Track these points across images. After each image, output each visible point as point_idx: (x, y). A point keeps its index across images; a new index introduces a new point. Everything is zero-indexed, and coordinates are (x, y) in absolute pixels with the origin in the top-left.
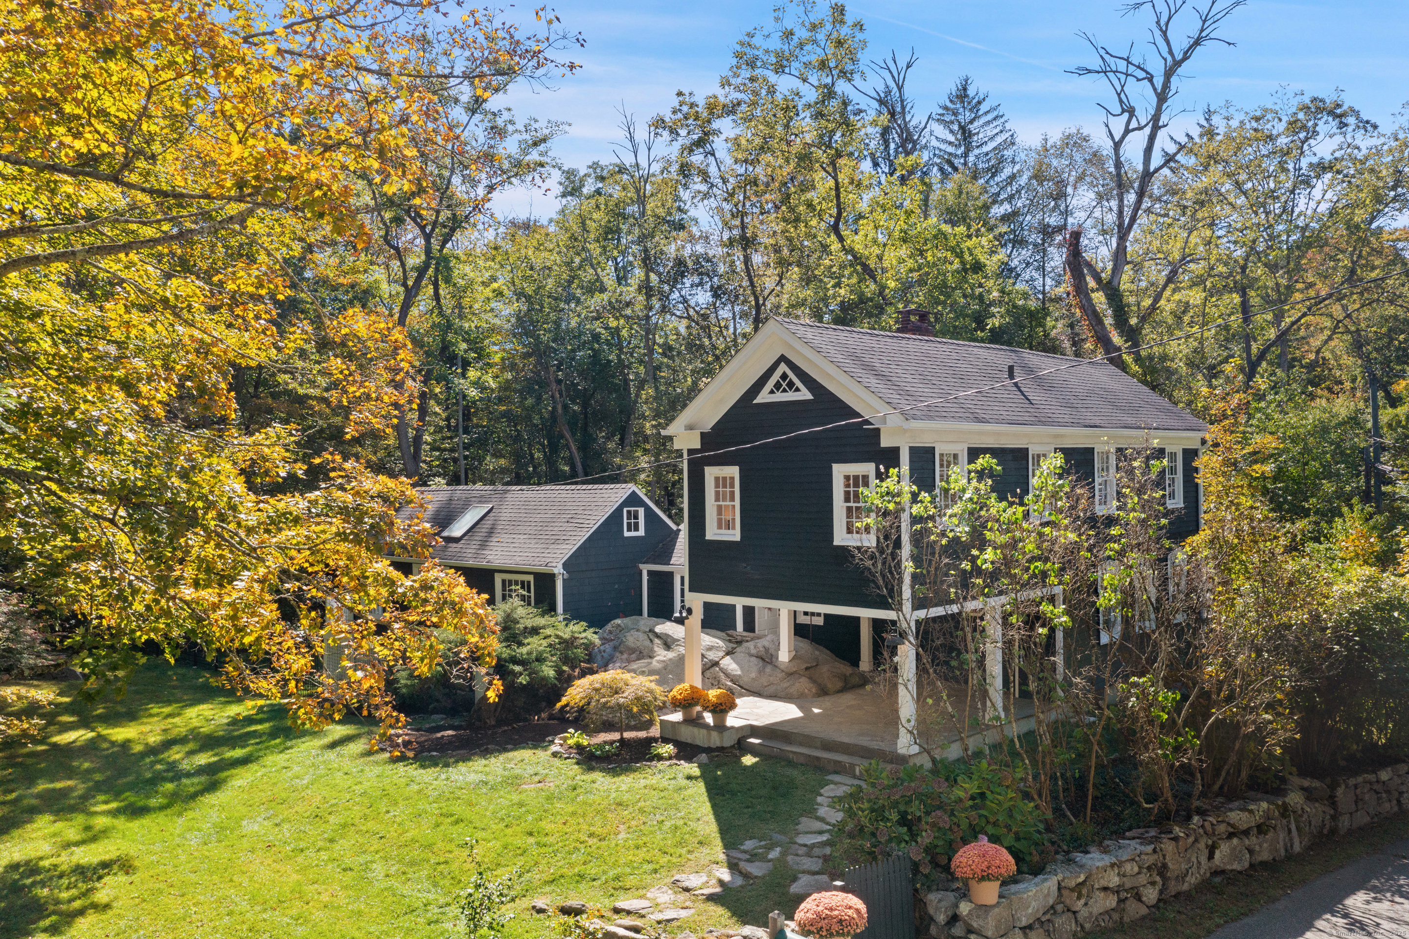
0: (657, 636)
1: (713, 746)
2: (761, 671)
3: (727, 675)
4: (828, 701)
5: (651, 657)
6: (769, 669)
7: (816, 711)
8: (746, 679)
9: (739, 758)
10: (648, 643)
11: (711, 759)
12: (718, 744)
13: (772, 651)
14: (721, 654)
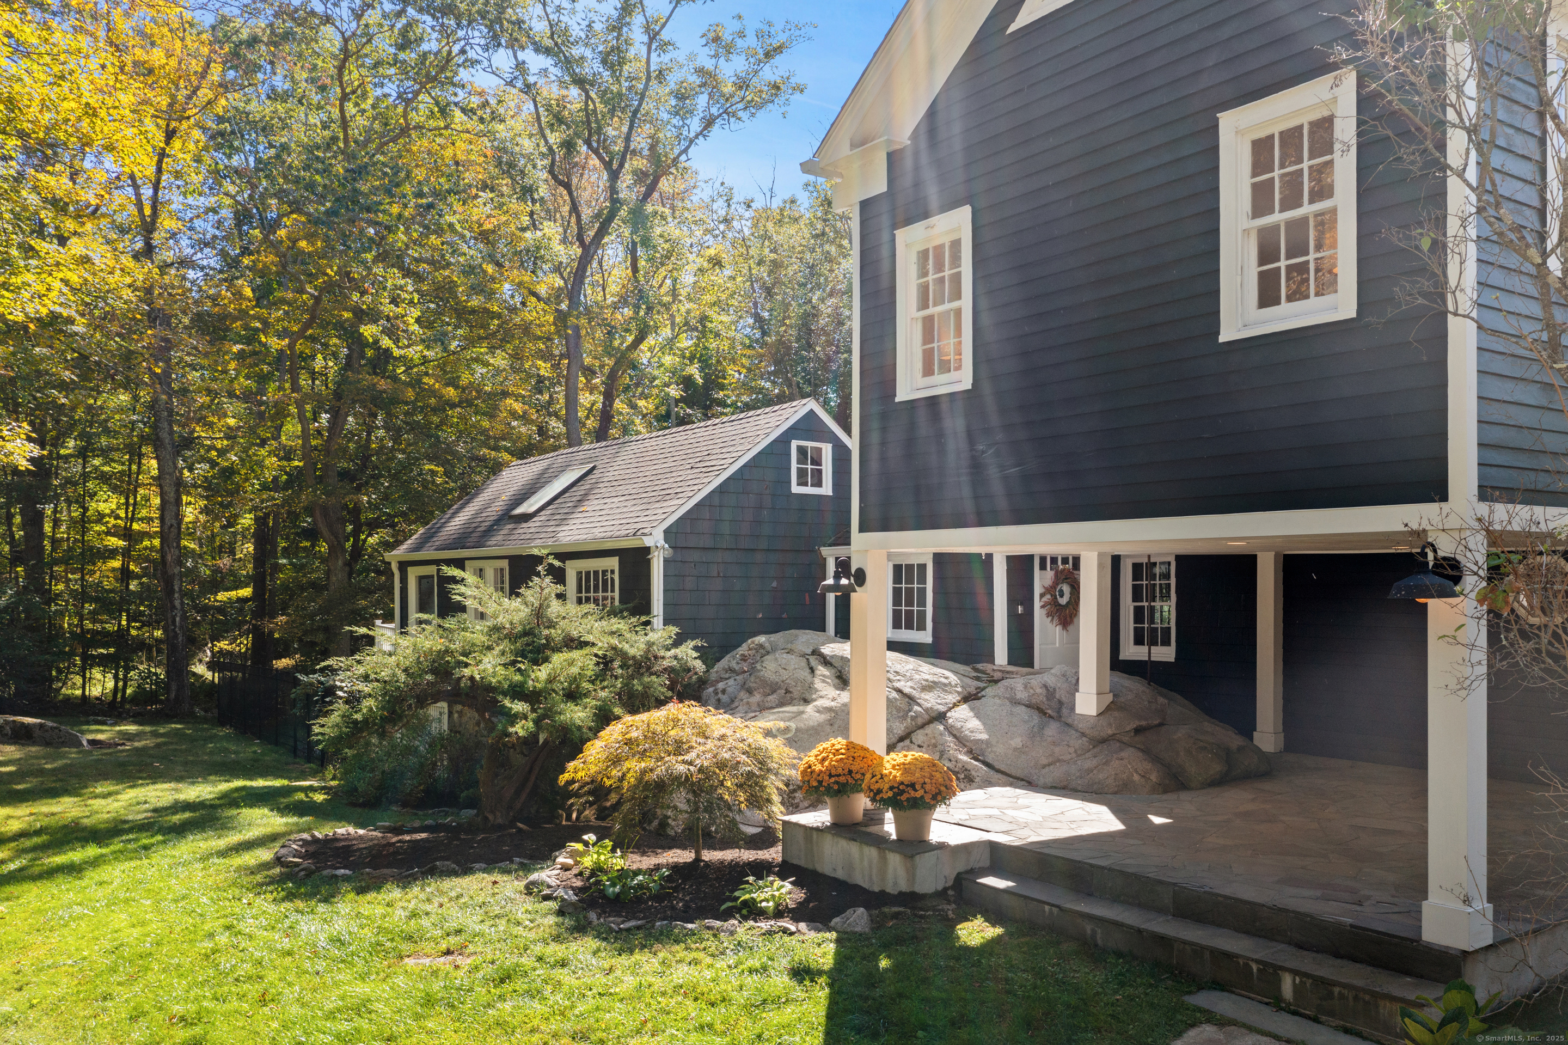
0: (826, 662)
1: (890, 889)
2: (1035, 735)
3: (960, 739)
4: (1188, 803)
5: (806, 701)
6: (1052, 729)
7: (1157, 820)
8: (1000, 749)
9: (951, 925)
10: (806, 673)
11: (877, 924)
12: (904, 886)
13: (1061, 694)
14: (952, 698)
